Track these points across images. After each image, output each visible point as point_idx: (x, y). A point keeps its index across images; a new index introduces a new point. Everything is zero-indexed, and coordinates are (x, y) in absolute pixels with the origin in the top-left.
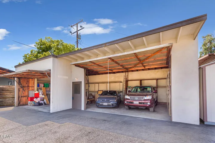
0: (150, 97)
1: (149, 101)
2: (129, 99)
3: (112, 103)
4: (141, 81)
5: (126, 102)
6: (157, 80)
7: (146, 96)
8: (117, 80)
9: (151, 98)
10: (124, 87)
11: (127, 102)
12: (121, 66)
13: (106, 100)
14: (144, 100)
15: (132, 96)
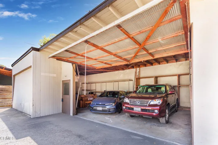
0: (159, 101)
1: (158, 108)
2: (128, 104)
3: (108, 107)
4: (156, 78)
5: (124, 107)
6: (179, 76)
7: (153, 99)
8: (126, 78)
9: (161, 103)
10: (135, 86)
11: (126, 107)
12: (115, 55)
13: (100, 104)
14: (150, 106)
15: (132, 100)
